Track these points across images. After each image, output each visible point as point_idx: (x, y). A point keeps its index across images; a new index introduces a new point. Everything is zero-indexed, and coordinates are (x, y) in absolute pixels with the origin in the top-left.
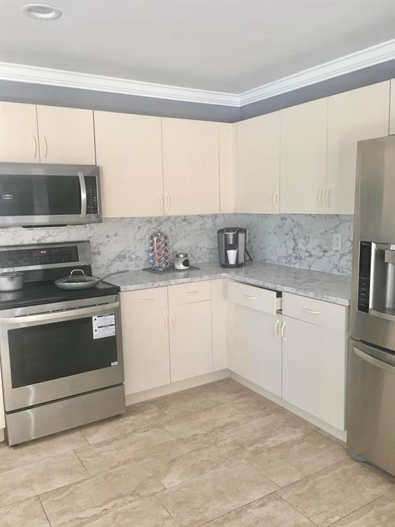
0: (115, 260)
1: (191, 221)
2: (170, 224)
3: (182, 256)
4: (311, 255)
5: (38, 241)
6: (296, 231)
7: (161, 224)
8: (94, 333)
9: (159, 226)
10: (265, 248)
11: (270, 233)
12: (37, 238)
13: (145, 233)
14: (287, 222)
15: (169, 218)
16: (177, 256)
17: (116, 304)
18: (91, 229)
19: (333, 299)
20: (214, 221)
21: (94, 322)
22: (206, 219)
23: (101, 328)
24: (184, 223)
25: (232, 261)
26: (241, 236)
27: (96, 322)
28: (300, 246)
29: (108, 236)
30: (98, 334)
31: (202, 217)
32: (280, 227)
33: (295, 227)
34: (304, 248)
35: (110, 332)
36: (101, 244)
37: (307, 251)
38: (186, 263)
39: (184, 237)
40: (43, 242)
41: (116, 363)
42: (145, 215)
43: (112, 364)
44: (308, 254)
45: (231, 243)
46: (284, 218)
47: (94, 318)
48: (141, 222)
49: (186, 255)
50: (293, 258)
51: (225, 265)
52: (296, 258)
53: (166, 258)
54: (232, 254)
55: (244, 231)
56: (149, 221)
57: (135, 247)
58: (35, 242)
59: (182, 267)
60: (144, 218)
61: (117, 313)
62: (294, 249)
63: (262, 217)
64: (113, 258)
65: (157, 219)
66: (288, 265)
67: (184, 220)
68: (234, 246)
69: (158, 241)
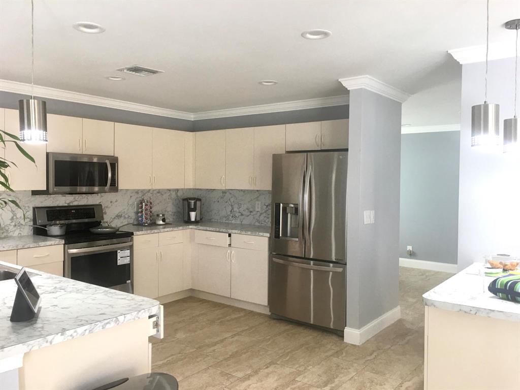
0: (115, 218)
1: (163, 193)
2: (149, 195)
3: (161, 215)
4: (242, 215)
5: (68, 204)
6: (232, 200)
7: (144, 194)
8: (118, 261)
9: (143, 196)
10: (211, 211)
11: (215, 202)
12: (68, 202)
13: (134, 200)
14: (226, 195)
15: (149, 190)
16: (158, 215)
17: (130, 244)
18: (102, 196)
19: (261, 234)
20: (176, 194)
21: (118, 254)
22: (172, 192)
23: (122, 258)
24: (158, 194)
25: (193, 219)
26: (198, 203)
27: (120, 254)
28: (235, 209)
29: (111, 202)
30: (120, 262)
31: (169, 190)
32: (222, 198)
33: (232, 197)
34: (237, 211)
35: (127, 261)
36: (107, 207)
37: (240, 212)
38: (164, 220)
39: (158, 204)
40: (71, 204)
41: (129, 281)
42: (134, 188)
43: (127, 282)
44: (240, 214)
45: (193, 207)
46: (224, 192)
47: (118, 251)
48: (132, 193)
49: (163, 215)
50: (230, 217)
51: (188, 222)
52: (232, 217)
53: (151, 216)
54: (193, 215)
55: (200, 200)
56: (137, 192)
57: (128, 210)
58: (66, 205)
59: (161, 222)
60: (135, 190)
61: (131, 248)
62: (231, 211)
63: (209, 191)
64: (113, 217)
65: (142, 191)
66: (227, 221)
67: (159, 192)
68: (194, 210)
69: (146, 205)
